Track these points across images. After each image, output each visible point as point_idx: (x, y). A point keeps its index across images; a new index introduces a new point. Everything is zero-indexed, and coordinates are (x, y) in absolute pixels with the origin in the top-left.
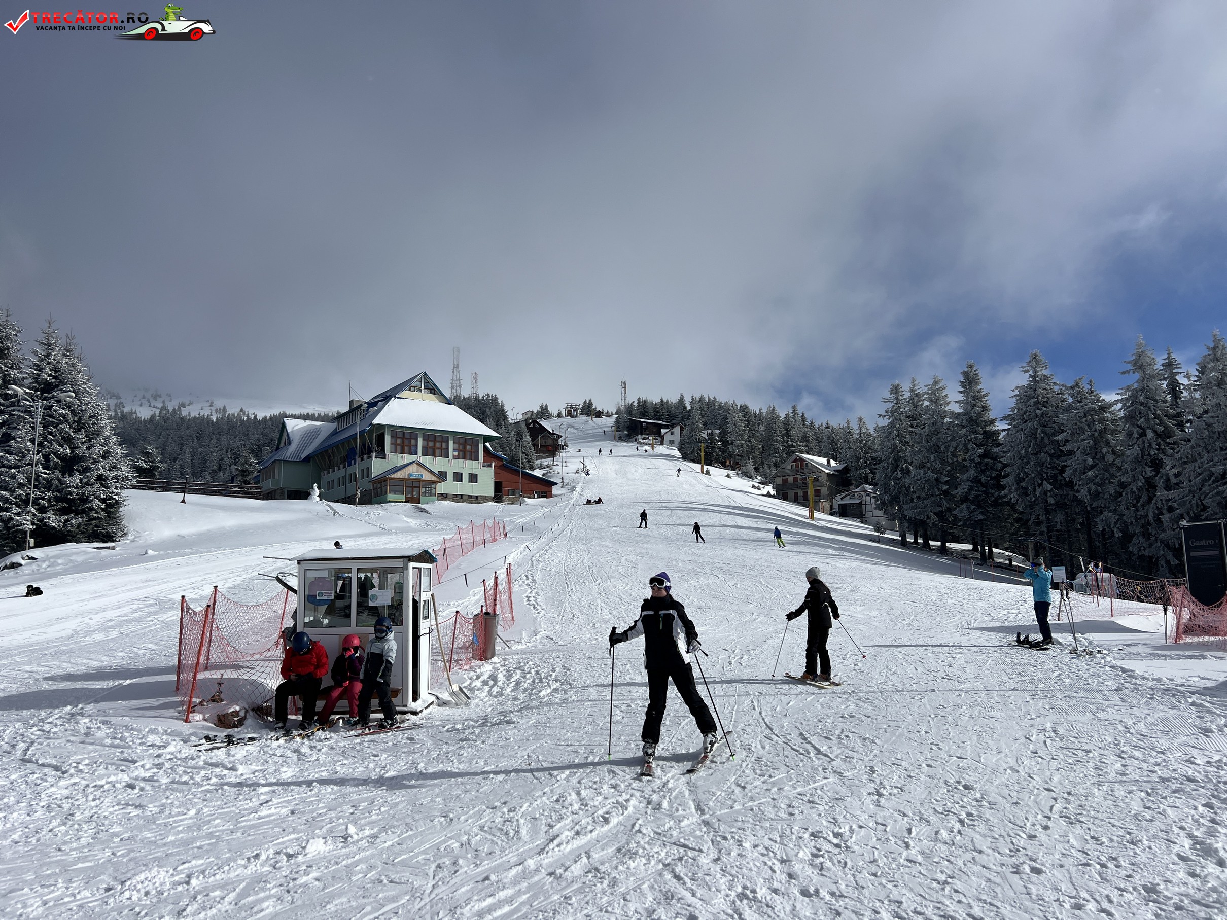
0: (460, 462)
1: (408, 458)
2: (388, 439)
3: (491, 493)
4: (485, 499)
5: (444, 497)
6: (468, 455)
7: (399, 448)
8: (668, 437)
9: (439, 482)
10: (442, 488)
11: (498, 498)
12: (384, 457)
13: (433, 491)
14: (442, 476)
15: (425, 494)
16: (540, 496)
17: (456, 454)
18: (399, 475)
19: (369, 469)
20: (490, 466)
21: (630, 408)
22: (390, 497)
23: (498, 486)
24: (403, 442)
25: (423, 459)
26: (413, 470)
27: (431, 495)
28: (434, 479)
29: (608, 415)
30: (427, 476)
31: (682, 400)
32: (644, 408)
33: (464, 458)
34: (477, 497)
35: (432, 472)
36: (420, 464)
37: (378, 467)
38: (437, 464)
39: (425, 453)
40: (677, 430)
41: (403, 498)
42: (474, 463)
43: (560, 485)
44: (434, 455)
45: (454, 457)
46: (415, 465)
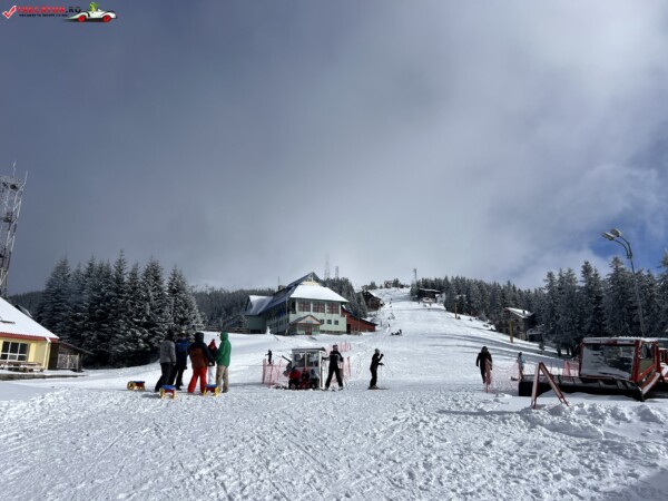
0: (330, 315)
1: (306, 313)
2: (297, 305)
3: (345, 330)
4: (343, 333)
5: (323, 332)
6: (334, 311)
7: (302, 309)
8: (439, 299)
9: (320, 325)
10: (322, 327)
11: (348, 332)
12: (295, 313)
13: (318, 329)
14: (322, 322)
15: (315, 331)
16: (369, 331)
18: (302, 322)
19: (288, 319)
20: (344, 316)
21: (418, 284)
22: (298, 332)
23: (348, 326)
24: (304, 306)
26: (308, 319)
28: (318, 323)
29: (408, 287)
30: (315, 322)
31: (446, 279)
32: (426, 284)
33: (332, 313)
34: (338, 332)
35: (317, 320)
36: (311, 316)
37: (292, 317)
38: (319, 316)
39: (314, 311)
41: (304, 332)
42: (337, 315)
43: (379, 325)
44: (318, 312)
45: (327, 312)
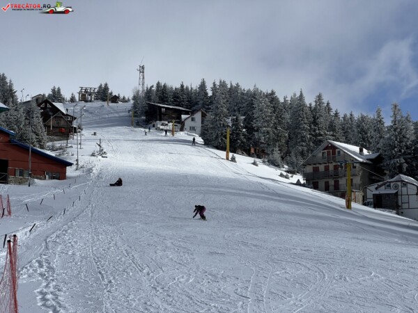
8: (188, 123)
11: (2, 178)
16: (52, 178)
21: (149, 92)
29: (124, 100)
31: (203, 86)
32: (162, 92)
40: (198, 116)
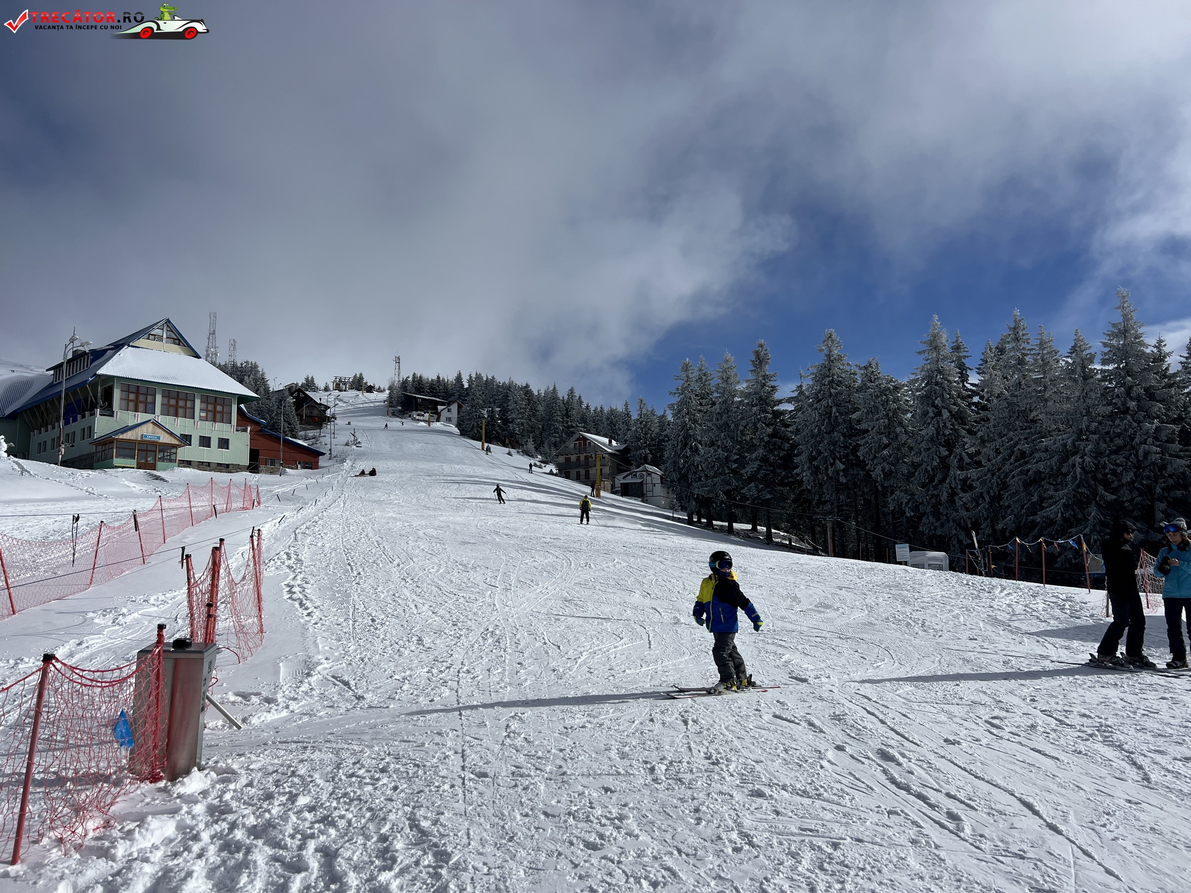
0: (209, 424)
1: (142, 417)
2: (117, 394)
3: (246, 462)
4: (237, 468)
5: (188, 464)
6: (218, 416)
7: (132, 405)
9: (180, 446)
10: (184, 453)
11: (253, 468)
12: (111, 415)
13: (173, 457)
14: (186, 439)
15: (162, 459)
16: (304, 467)
17: (203, 414)
18: (128, 436)
19: (91, 429)
20: (245, 430)
22: (117, 461)
23: (254, 455)
24: (137, 398)
25: (161, 419)
26: (148, 432)
27: (170, 461)
28: (174, 442)
30: (165, 439)
33: (214, 420)
34: (228, 466)
35: (171, 434)
36: (157, 424)
37: (102, 425)
38: (180, 425)
39: (166, 412)
41: (134, 463)
42: (225, 426)
43: (327, 456)
44: (176, 415)
45: (201, 419)
46: (150, 425)
